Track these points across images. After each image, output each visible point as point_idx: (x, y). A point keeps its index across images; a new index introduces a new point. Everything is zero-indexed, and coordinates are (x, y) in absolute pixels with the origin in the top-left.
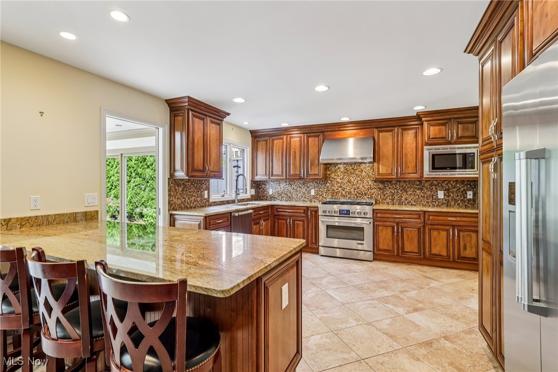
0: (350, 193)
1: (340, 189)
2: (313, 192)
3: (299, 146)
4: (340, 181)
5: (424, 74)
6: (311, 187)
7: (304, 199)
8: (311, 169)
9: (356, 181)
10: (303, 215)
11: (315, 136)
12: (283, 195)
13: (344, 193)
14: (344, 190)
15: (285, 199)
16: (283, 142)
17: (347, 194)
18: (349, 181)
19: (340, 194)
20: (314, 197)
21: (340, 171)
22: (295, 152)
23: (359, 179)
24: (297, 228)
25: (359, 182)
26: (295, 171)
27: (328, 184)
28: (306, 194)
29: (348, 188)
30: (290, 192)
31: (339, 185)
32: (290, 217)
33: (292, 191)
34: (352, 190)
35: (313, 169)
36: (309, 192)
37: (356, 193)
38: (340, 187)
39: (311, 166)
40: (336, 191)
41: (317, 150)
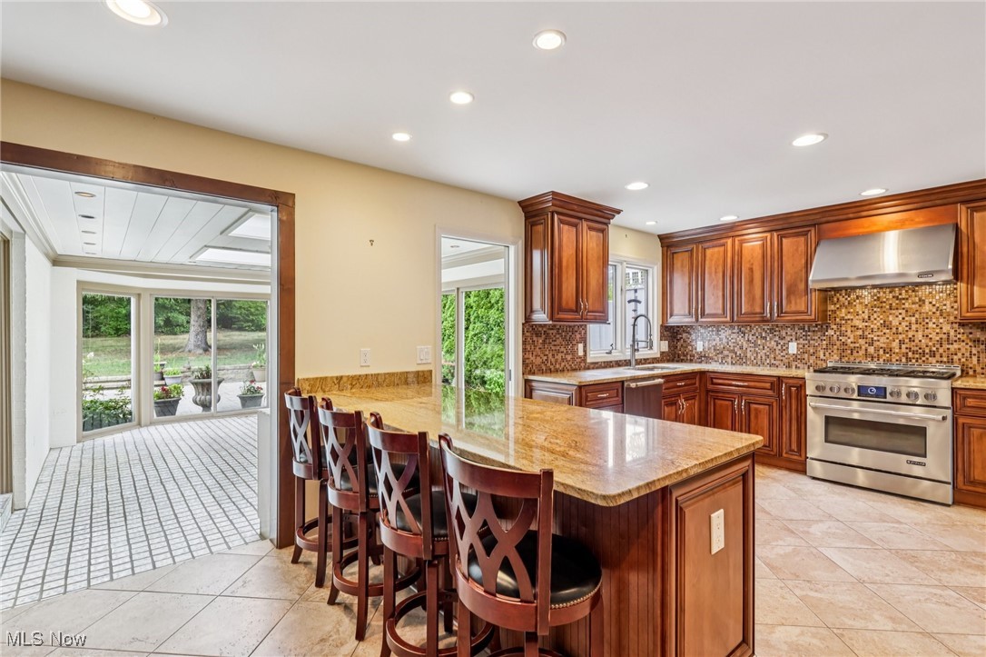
0: (888, 350)
1: (862, 342)
2: (793, 348)
3: (760, 256)
4: (861, 325)
6: (788, 338)
7: (773, 361)
8: (789, 302)
9: (904, 324)
10: (770, 392)
11: (797, 235)
12: (726, 353)
13: (871, 350)
14: (871, 344)
15: (729, 360)
16: (725, 252)
17: (881, 352)
18: (886, 325)
19: (862, 352)
20: (796, 358)
21: (861, 303)
22: (751, 270)
23: (913, 319)
24: (756, 417)
25: (914, 327)
26: (752, 305)
27: (830, 332)
28: (777, 352)
29: (883, 339)
30: (741, 348)
31: (860, 332)
32: (741, 395)
33: (745, 345)
34: (895, 344)
35: (793, 302)
36: (785, 348)
37: (904, 350)
38: (863, 337)
39: (788, 296)
40: (852, 345)
41: (803, 261)
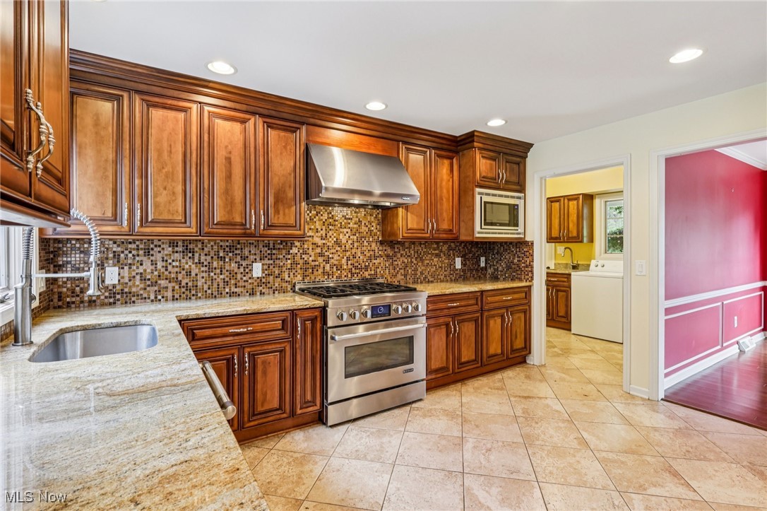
0: (339, 267)
1: (321, 259)
2: (257, 270)
3: (241, 144)
4: (320, 242)
5: (672, 60)
6: (252, 257)
7: (234, 289)
8: (277, 212)
9: (350, 242)
11: (286, 129)
12: (163, 283)
13: (328, 267)
14: (327, 262)
15: (169, 294)
16: (187, 123)
17: (335, 269)
18: (338, 243)
19: (321, 271)
20: (260, 281)
21: (320, 220)
22: (229, 160)
23: (355, 237)
24: (265, 373)
25: (356, 244)
26: (230, 212)
27: (294, 250)
28: (239, 276)
29: (336, 257)
30: (189, 273)
31: (318, 250)
32: (241, 347)
33: (195, 271)
34: (344, 261)
35: (281, 212)
37: (350, 267)
38: (321, 255)
39: (276, 203)
40: (313, 264)
41: (292, 164)
